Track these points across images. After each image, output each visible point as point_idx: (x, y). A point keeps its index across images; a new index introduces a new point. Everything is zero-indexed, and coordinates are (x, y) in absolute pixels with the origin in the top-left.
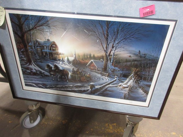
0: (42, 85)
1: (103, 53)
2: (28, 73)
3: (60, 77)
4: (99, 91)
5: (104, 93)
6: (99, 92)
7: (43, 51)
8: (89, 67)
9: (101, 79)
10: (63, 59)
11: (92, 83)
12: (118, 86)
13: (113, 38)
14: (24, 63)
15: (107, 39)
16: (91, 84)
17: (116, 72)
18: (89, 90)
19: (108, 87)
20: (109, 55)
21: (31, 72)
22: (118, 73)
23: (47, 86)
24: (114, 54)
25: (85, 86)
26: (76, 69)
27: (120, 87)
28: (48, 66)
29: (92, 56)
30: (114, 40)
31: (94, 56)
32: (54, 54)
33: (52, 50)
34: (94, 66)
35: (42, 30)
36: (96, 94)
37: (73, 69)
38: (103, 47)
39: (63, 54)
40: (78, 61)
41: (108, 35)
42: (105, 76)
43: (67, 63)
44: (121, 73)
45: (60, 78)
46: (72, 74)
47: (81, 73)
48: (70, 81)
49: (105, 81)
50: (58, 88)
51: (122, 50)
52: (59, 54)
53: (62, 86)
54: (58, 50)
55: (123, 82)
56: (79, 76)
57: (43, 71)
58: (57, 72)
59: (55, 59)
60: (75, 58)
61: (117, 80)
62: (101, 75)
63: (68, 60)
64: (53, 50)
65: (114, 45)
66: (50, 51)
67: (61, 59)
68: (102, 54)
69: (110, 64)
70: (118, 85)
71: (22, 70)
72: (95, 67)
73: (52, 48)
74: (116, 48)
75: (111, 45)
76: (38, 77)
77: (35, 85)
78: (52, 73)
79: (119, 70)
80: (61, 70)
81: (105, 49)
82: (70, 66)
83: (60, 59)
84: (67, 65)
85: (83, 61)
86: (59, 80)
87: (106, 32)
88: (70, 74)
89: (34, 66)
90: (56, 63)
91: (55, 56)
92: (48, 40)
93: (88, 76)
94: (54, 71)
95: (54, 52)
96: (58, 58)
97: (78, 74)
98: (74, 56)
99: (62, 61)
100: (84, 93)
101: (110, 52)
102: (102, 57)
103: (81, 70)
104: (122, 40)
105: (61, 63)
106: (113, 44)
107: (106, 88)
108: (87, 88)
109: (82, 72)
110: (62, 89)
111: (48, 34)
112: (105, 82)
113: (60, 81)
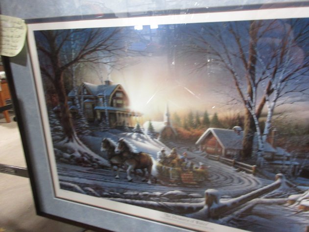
0: (93, 189)
1: (241, 110)
2: (66, 158)
3: (133, 171)
4: (231, 213)
5: (245, 219)
6: (230, 216)
7: (96, 108)
8: (202, 147)
9: (236, 181)
10: (138, 126)
11: (209, 191)
12: (285, 202)
13: (271, 66)
14: (59, 137)
15: (252, 71)
16: (207, 194)
17: (280, 162)
18: (202, 207)
19: (257, 204)
20: (259, 115)
21: (73, 157)
22: (287, 165)
23: (104, 191)
24: (272, 110)
25: (192, 197)
26: (169, 153)
27: (292, 206)
28: (107, 144)
29: (211, 117)
30: (272, 70)
31: (216, 117)
32: (119, 114)
33: (115, 105)
34: (215, 144)
35: (96, 61)
36: (221, 220)
37: (163, 151)
38: (241, 93)
39: (139, 115)
40: (175, 131)
41: (254, 60)
42: (248, 172)
43: (149, 137)
44: (295, 166)
45: (131, 173)
46: (161, 165)
47: (181, 163)
48: (155, 181)
49: (245, 186)
50: (127, 197)
51: (299, 98)
52: (131, 115)
53: (136, 193)
54: (127, 104)
55: (302, 192)
56: (176, 169)
57: (95, 156)
58: (127, 158)
59: (122, 128)
60: (168, 123)
61: (284, 186)
62: (237, 168)
63: (151, 129)
64: (118, 105)
65: (273, 86)
66: (111, 108)
67: (135, 126)
68: (238, 111)
69: (261, 139)
70: (286, 199)
71: (55, 152)
72: (219, 146)
73: (114, 101)
74: (278, 94)
75: (263, 86)
76: (84, 169)
77: (78, 188)
78: (115, 161)
79: (289, 155)
80: (135, 154)
81: (247, 98)
82: (155, 143)
83: (132, 128)
84: (147, 140)
85: (186, 132)
86: (129, 178)
87: (248, 52)
88: (155, 163)
89: (79, 143)
90: (124, 136)
91: (122, 119)
92: (108, 82)
93: (199, 169)
94: (120, 155)
95: (119, 110)
96: (128, 124)
97: (173, 165)
98: (165, 118)
99: (136, 132)
100: (190, 215)
101: (262, 106)
102: (239, 121)
103: (181, 154)
104: (297, 70)
105: (134, 135)
106: (270, 84)
107: (250, 205)
108: (197, 202)
109: (183, 160)
110: (138, 201)
111: (108, 67)
112: (249, 188)
113: (131, 181)
